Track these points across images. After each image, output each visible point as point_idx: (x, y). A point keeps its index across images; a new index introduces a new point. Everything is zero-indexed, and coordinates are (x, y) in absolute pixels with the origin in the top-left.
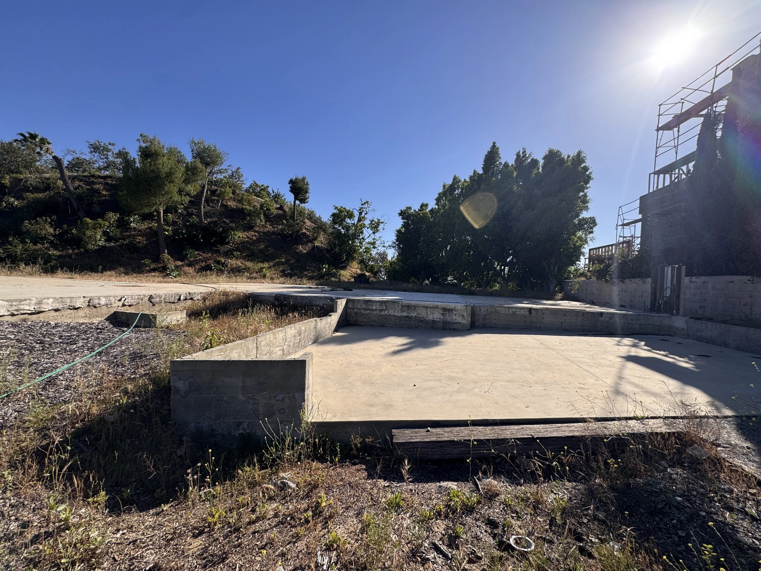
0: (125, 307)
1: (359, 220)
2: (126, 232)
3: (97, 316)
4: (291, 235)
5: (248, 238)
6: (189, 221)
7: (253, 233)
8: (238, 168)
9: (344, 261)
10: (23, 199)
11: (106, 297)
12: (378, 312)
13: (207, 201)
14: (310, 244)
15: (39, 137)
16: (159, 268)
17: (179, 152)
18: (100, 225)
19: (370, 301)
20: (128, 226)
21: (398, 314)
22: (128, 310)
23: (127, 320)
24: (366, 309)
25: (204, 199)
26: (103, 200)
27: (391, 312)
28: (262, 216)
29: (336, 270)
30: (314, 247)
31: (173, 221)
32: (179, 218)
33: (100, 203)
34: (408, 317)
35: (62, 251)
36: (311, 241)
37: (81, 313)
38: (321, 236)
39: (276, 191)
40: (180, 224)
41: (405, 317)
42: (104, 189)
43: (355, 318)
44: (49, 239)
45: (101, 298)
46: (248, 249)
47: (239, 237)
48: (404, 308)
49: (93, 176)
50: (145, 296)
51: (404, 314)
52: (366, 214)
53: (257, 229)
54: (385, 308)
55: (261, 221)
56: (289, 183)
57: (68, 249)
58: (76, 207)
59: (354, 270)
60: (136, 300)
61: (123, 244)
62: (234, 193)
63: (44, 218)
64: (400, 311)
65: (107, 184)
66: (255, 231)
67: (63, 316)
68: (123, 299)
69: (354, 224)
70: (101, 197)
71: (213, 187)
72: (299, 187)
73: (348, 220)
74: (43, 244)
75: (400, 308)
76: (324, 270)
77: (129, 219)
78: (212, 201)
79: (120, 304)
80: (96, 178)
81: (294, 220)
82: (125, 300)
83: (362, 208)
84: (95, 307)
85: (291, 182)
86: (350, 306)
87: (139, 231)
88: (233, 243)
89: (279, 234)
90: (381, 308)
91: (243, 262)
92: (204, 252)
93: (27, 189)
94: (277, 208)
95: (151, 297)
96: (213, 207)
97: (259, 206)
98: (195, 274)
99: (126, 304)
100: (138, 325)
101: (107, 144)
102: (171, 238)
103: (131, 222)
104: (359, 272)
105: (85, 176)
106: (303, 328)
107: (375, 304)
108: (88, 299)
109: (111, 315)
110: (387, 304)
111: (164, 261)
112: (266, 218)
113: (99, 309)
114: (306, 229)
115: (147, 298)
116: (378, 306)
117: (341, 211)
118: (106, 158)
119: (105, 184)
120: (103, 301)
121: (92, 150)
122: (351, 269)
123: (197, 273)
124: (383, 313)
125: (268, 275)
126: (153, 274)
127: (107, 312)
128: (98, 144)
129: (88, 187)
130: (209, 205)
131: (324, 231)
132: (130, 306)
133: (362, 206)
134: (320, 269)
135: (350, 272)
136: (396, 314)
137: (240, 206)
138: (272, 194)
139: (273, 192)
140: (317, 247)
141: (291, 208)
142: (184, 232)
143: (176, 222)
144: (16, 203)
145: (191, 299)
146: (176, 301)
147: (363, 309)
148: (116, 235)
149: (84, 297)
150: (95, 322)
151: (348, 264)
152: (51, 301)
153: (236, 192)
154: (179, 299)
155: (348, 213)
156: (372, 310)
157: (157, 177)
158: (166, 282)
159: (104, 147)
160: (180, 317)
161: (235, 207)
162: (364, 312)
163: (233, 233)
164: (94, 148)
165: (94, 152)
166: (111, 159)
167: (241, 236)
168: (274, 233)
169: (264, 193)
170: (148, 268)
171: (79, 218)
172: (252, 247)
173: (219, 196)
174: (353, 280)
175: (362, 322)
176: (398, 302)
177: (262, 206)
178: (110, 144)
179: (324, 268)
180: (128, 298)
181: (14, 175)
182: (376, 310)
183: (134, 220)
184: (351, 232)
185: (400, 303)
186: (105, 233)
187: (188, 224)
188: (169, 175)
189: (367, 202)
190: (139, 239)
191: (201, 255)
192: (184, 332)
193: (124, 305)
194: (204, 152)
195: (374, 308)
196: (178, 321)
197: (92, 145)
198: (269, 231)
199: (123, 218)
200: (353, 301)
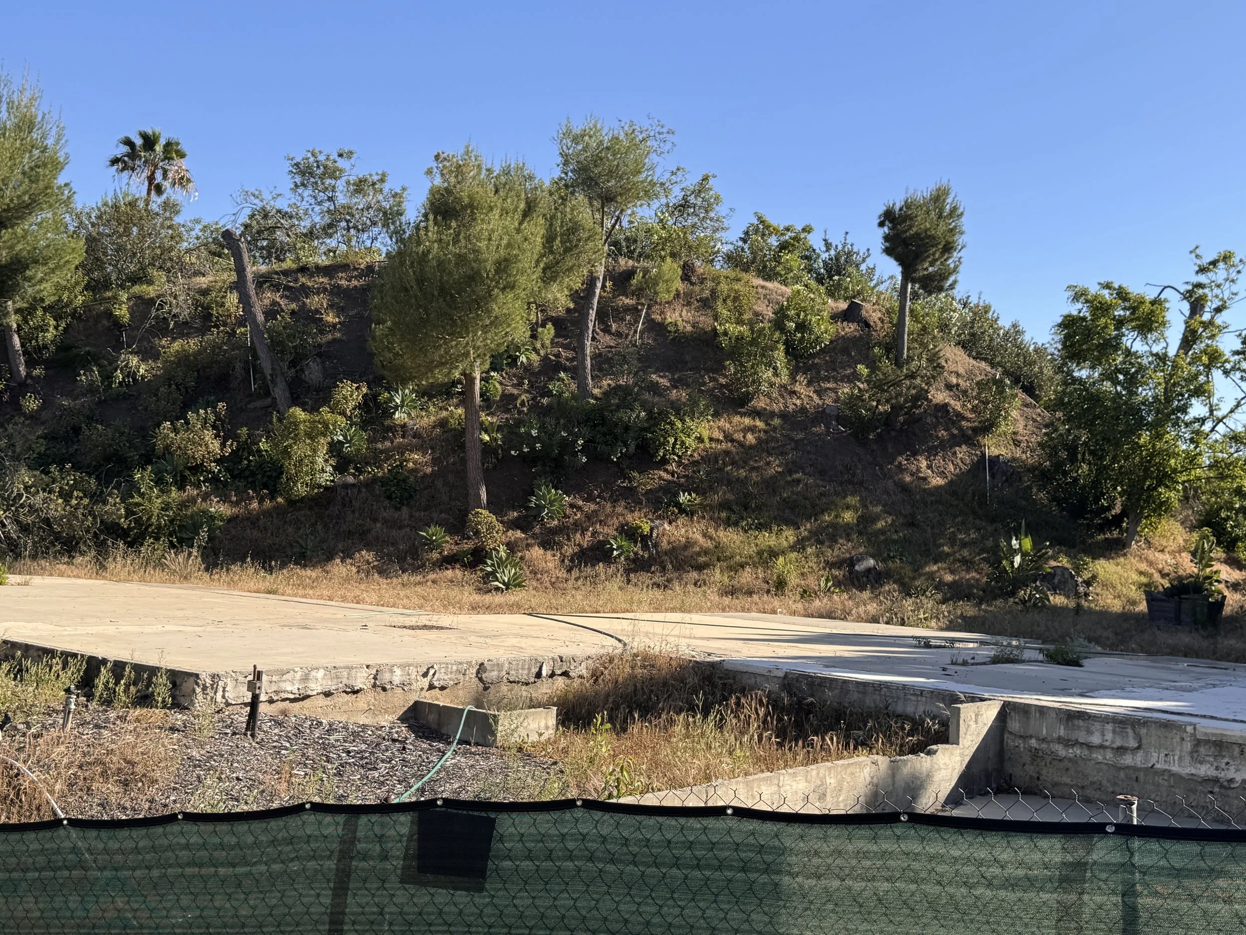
0: (433, 692)
1: (1189, 340)
2: (385, 438)
3: (386, 712)
4: (888, 420)
5: (728, 438)
6: (549, 394)
7: (747, 421)
8: (706, 179)
9: (1117, 521)
10: (156, 356)
11: (402, 666)
12: (1109, 755)
13: (602, 316)
14: (962, 452)
15: (162, 141)
16: (465, 554)
17: (531, 178)
18: (326, 425)
19: (1081, 715)
20: (387, 422)
21: (1184, 768)
22: (437, 699)
23: (439, 725)
24: (1068, 743)
25: (593, 314)
26: (329, 343)
27: (1156, 759)
28: (780, 354)
29: (1072, 557)
30: (981, 464)
31: (504, 396)
32: (520, 384)
33: (322, 353)
34: (1216, 780)
35: (237, 503)
36: (969, 438)
37: (361, 702)
38: (1014, 413)
39: (836, 240)
40: (523, 404)
41: (1206, 780)
42: (331, 306)
43: (1031, 770)
44: (210, 472)
45: (395, 668)
46: (729, 483)
47: (700, 439)
48: (1202, 750)
49: (303, 269)
50: (469, 663)
51: (1205, 770)
52: (1218, 310)
53: (761, 403)
54: (1133, 744)
55: (776, 374)
56: (881, 224)
57: (251, 499)
58: (268, 371)
59: (1165, 560)
60: (453, 676)
61: (375, 480)
62: (687, 273)
63: (202, 411)
64: (1187, 759)
65: (336, 291)
66: (757, 413)
67: (335, 707)
68: (432, 672)
69: (1162, 358)
70: (322, 332)
71: (622, 261)
72: (917, 234)
73: (1133, 342)
74: (197, 486)
75: (1188, 746)
76: (1018, 559)
77: (391, 399)
78: (619, 314)
79: (425, 682)
80: (312, 276)
81: (898, 363)
82: (434, 674)
83: (1199, 286)
84: (384, 689)
85: (889, 217)
86: (1014, 725)
87: (416, 435)
88: (679, 463)
89: (840, 419)
90: (1118, 743)
91: (711, 531)
92: (589, 499)
93: (162, 328)
94: (836, 317)
95: (481, 668)
96: (619, 335)
97: (769, 314)
98: (563, 574)
99: (436, 684)
100: (465, 738)
101: (334, 156)
102: (496, 454)
103: (396, 408)
104: (1188, 566)
105: (286, 273)
106: (831, 781)
107: (1097, 725)
108: (374, 672)
109: (409, 709)
110: (1143, 731)
111: (477, 533)
112: (796, 357)
113: (389, 693)
114: (949, 387)
115: (474, 671)
116: (1109, 736)
117: (1100, 308)
118: (330, 199)
119: (331, 293)
120: (397, 678)
121: (298, 179)
122: (1151, 554)
123: (569, 571)
124: (1128, 760)
125: (793, 580)
126: (449, 573)
127: (402, 702)
128: (312, 159)
129: (294, 306)
130: (607, 330)
131: (1029, 390)
132: (443, 688)
133: (1202, 279)
134: (996, 557)
135: (1143, 567)
136: (1175, 768)
137: (705, 321)
138: (825, 256)
139: (828, 246)
140: (995, 460)
141: (888, 312)
142: (534, 433)
143: (512, 398)
144: (142, 371)
145: (565, 674)
146: (532, 680)
147: (1060, 740)
148: (358, 450)
149: (368, 667)
150: (383, 724)
151: (1133, 533)
152: (321, 673)
153: (693, 270)
154: (539, 675)
155: (1134, 309)
156: (1089, 746)
157: (473, 278)
158: (489, 609)
159: (325, 167)
160: (543, 724)
161: (689, 328)
162: (1061, 751)
163: (679, 424)
164: (303, 174)
165: (303, 184)
166: (342, 199)
167: (706, 434)
168: (821, 415)
169: (791, 259)
170: (435, 555)
171: (274, 405)
172: (743, 473)
173: (638, 293)
174: (1143, 607)
175: (1056, 785)
176: (1180, 727)
177: (781, 315)
178: (340, 155)
179: (1014, 552)
180: (440, 669)
181: (137, 289)
182: (1101, 747)
183: (403, 401)
184: (1145, 393)
185: (1189, 729)
186: (335, 449)
187: (545, 401)
188: (503, 266)
189: (1226, 258)
190: (415, 463)
191: (579, 508)
192: (555, 763)
193: (431, 687)
194: (597, 160)
195: (1096, 739)
196: (540, 735)
197: (297, 165)
198: (803, 410)
199: (375, 397)
200: (1025, 710)
